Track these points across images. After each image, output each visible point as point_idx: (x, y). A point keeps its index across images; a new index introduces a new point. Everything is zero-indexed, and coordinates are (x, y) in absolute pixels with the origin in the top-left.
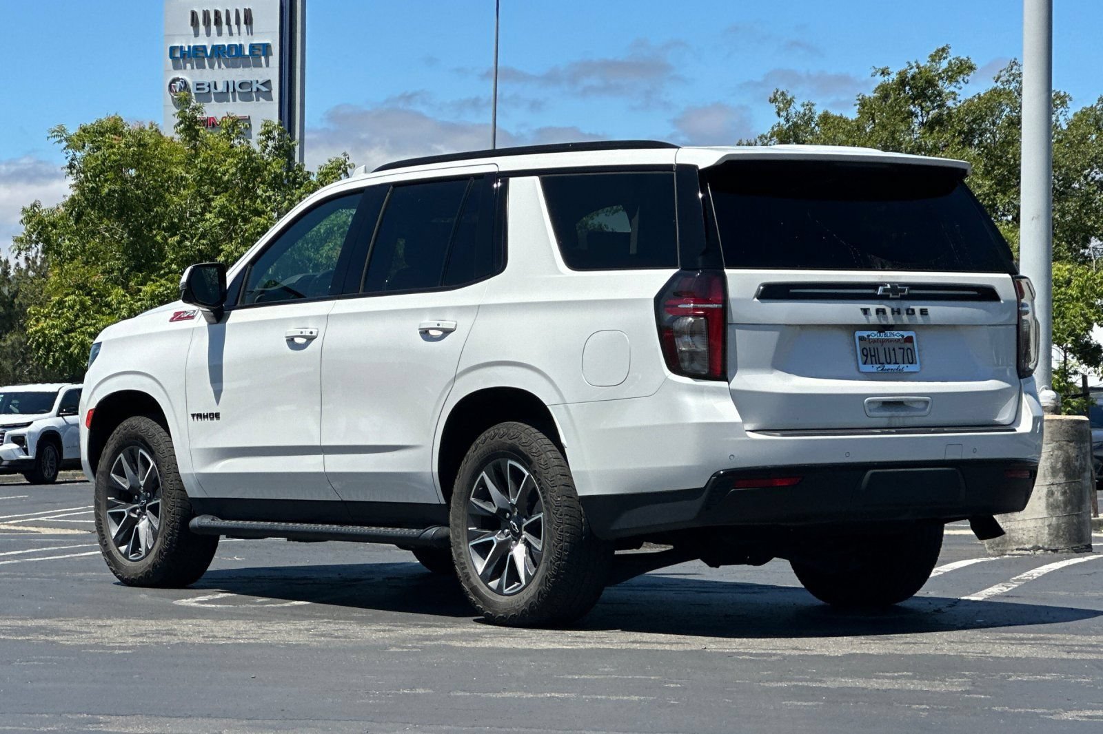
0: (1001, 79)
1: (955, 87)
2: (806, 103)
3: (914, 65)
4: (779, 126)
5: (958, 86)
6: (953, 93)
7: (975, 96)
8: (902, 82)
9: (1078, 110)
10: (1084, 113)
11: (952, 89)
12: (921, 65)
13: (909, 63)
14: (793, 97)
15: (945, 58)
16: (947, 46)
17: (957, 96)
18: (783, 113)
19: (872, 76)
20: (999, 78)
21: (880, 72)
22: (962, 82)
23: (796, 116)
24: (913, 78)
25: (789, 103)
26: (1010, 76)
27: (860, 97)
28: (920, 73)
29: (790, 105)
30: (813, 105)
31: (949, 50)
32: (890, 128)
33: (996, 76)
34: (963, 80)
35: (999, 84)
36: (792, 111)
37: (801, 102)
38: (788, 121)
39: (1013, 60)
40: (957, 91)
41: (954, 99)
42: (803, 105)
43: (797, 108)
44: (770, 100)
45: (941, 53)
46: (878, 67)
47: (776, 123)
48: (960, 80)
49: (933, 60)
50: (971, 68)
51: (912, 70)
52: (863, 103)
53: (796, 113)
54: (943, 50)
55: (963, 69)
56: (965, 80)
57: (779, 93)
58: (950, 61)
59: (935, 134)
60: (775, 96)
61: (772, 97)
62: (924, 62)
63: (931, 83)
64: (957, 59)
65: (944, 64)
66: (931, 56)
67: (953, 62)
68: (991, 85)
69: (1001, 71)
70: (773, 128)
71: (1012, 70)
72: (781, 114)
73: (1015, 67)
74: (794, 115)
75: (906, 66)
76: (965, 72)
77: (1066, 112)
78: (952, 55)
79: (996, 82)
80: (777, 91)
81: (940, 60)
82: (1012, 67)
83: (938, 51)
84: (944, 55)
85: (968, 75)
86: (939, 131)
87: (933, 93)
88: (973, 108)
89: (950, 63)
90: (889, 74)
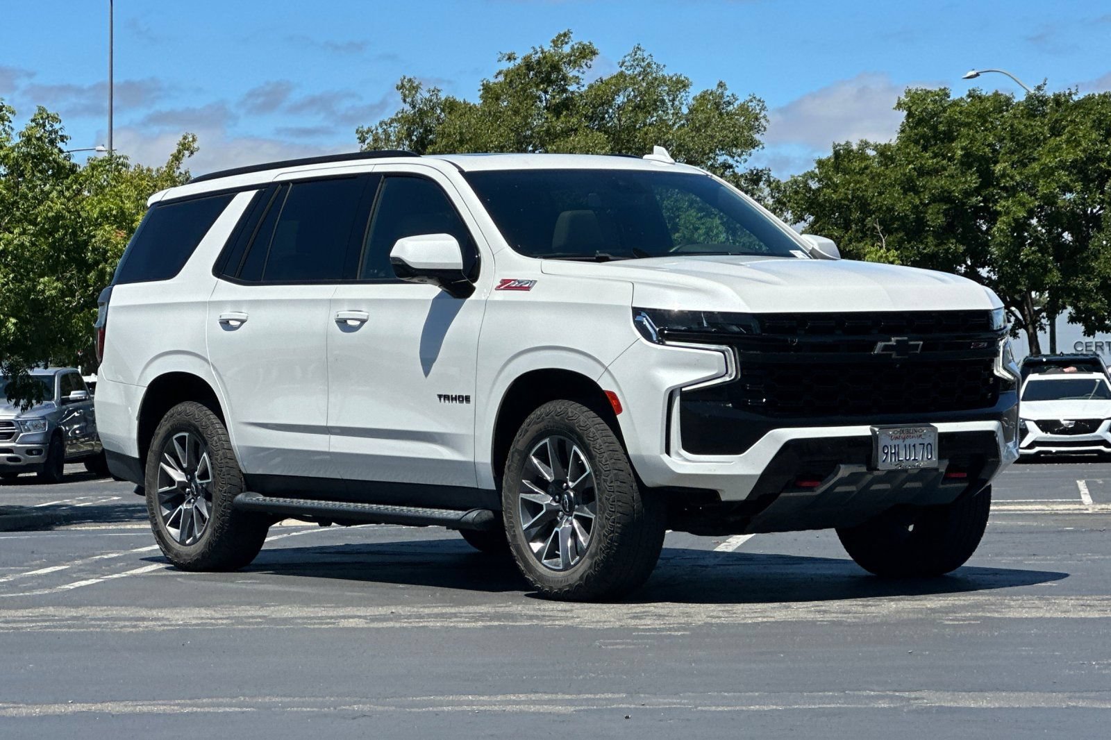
0: (625, 64)
1: (579, 71)
2: (432, 88)
3: (539, 50)
4: (403, 112)
5: (581, 71)
6: (577, 77)
7: (597, 81)
8: (528, 66)
9: (698, 94)
10: (703, 97)
11: (577, 74)
12: (545, 50)
13: (534, 48)
14: (420, 84)
15: (566, 43)
16: (568, 30)
17: (581, 81)
18: (409, 100)
19: (498, 61)
20: (623, 63)
21: (507, 57)
22: (585, 67)
23: (422, 102)
24: (539, 62)
25: (416, 89)
26: (634, 61)
27: (485, 82)
28: (544, 58)
29: (416, 92)
30: (439, 91)
31: (571, 35)
32: (523, 114)
33: (621, 61)
34: (586, 65)
35: (623, 68)
36: (418, 97)
37: (427, 89)
38: (414, 107)
39: (637, 46)
40: (580, 75)
41: (578, 84)
42: (429, 91)
43: (424, 94)
44: (397, 88)
45: (562, 38)
46: (504, 52)
47: (399, 109)
48: (583, 65)
49: (556, 46)
50: (594, 53)
51: (537, 55)
52: (487, 88)
53: (422, 99)
54: (565, 35)
55: (585, 53)
56: (588, 64)
57: (406, 80)
58: (573, 45)
59: (563, 119)
60: (402, 84)
61: (400, 83)
62: (548, 47)
63: (555, 67)
64: (580, 43)
65: (566, 49)
66: (553, 41)
67: (576, 47)
68: (616, 71)
69: (625, 57)
70: (397, 115)
71: (636, 55)
72: (407, 100)
73: (639, 52)
74: (419, 101)
75: (531, 51)
76: (588, 57)
77: (687, 96)
78: (574, 41)
79: (621, 67)
80: (405, 78)
81: (562, 44)
82: (636, 52)
83: (560, 36)
84: (566, 40)
85: (591, 60)
86: (566, 116)
87: (557, 77)
88: (600, 92)
89: (572, 48)
90: (515, 59)
